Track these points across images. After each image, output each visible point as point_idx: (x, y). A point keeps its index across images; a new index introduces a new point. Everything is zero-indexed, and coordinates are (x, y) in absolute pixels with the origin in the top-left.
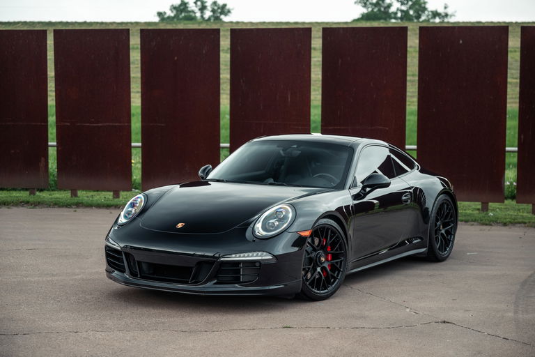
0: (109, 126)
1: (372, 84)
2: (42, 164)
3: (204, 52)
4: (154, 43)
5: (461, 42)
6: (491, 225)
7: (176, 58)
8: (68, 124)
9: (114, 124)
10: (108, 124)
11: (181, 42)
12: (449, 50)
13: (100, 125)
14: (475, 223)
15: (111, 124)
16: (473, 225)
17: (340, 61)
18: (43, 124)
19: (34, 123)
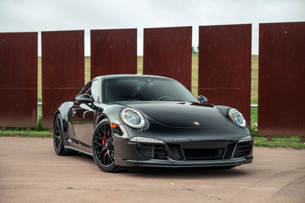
0: (72, 89)
1: (229, 61)
2: (34, 113)
3: (128, 43)
4: (98, 38)
5: (286, 32)
6: (300, 149)
7: (111, 47)
8: (49, 88)
9: (75, 88)
10: (71, 88)
11: (114, 37)
12: (278, 38)
13: (67, 88)
14: (291, 148)
15: (73, 88)
16: (288, 149)
17: (210, 46)
18: (35, 88)
19: (29, 88)
